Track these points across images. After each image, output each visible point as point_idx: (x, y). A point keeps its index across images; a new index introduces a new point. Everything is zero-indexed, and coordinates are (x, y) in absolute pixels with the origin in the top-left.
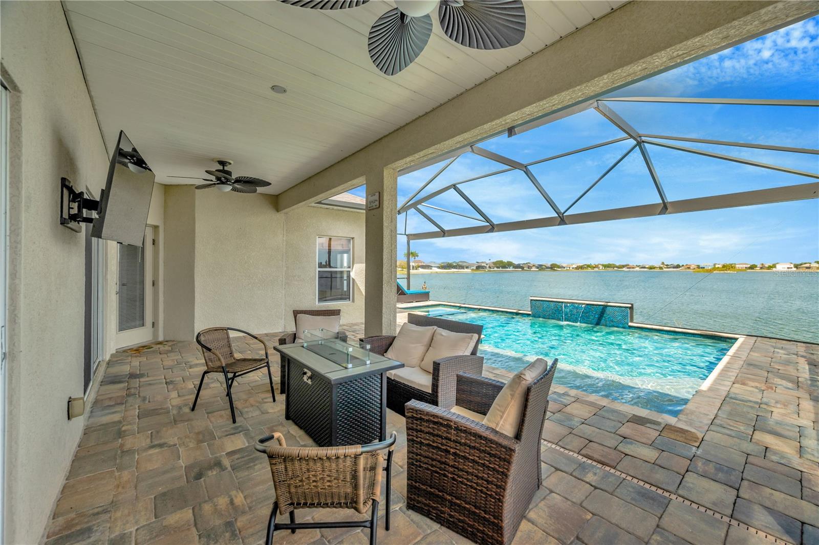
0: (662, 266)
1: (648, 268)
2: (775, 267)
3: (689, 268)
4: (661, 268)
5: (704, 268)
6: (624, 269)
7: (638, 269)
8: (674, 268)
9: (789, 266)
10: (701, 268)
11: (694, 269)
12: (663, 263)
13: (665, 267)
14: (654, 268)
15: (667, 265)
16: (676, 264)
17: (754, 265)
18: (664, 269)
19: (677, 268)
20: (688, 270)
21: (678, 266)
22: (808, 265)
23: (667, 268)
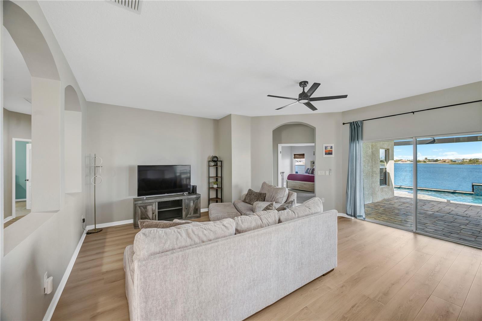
0: (426, 160)
3: (445, 162)
4: (424, 162)
5: (455, 161)
6: (399, 162)
7: (409, 162)
8: (434, 161)
10: (454, 162)
11: (448, 162)
12: (426, 159)
13: (428, 161)
14: (420, 162)
15: (429, 160)
16: (435, 159)
18: (427, 162)
20: (444, 163)
21: (437, 161)
23: (429, 162)
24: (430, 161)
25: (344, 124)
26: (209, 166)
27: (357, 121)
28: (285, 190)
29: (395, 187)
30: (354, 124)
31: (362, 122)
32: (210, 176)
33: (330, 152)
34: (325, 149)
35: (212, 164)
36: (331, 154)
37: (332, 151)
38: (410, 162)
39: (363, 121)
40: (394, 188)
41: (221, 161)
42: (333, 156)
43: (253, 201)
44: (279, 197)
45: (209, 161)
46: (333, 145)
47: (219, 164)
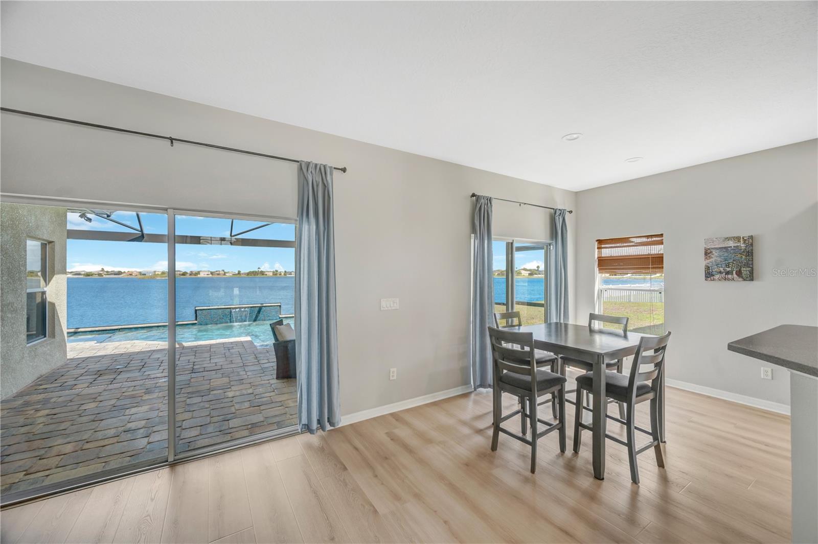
0: (101, 273)
1: (84, 275)
2: (199, 274)
3: (131, 275)
4: (100, 275)
5: (145, 274)
8: (115, 274)
9: (207, 273)
10: (143, 275)
11: (136, 275)
12: (103, 270)
13: (105, 273)
14: (92, 275)
15: (107, 272)
17: (185, 272)
18: (104, 276)
19: (119, 274)
20: (131, 277)
21: (120, 273)
22: (218, 272)
23: (108, 275)
24: (109, 273)
29: (68, 333)
38: (73, 275)
40: (66, 335)
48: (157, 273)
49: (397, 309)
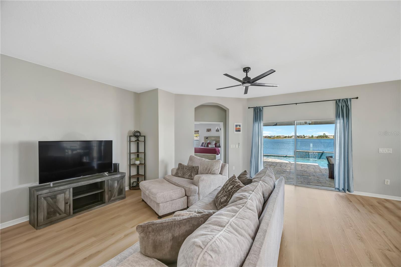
22: (301, 136)
25: (249, 108)
26: (130, 141)
27: (260, 107)
28: (220, 162)
30: (257, 109)
31: (262, 107)
32: (131, 152)
33: (239, 129)
34: (236, 127)
35: (133, 139)
36: (239, 131)
37: (240, 128)
39: (264, 107)
41: (145, 136)
42: (241, 133)
43: (186, 174)
44: (215, 169)
45: (130, 136)
46: (241, 124)
47: (141, 139)
48: (275, 137)
49: (391, 153)
